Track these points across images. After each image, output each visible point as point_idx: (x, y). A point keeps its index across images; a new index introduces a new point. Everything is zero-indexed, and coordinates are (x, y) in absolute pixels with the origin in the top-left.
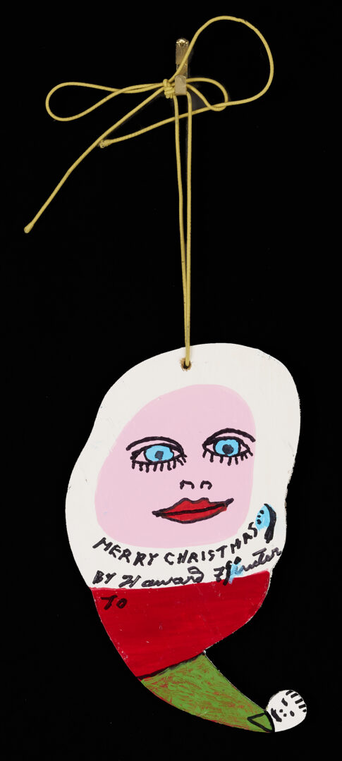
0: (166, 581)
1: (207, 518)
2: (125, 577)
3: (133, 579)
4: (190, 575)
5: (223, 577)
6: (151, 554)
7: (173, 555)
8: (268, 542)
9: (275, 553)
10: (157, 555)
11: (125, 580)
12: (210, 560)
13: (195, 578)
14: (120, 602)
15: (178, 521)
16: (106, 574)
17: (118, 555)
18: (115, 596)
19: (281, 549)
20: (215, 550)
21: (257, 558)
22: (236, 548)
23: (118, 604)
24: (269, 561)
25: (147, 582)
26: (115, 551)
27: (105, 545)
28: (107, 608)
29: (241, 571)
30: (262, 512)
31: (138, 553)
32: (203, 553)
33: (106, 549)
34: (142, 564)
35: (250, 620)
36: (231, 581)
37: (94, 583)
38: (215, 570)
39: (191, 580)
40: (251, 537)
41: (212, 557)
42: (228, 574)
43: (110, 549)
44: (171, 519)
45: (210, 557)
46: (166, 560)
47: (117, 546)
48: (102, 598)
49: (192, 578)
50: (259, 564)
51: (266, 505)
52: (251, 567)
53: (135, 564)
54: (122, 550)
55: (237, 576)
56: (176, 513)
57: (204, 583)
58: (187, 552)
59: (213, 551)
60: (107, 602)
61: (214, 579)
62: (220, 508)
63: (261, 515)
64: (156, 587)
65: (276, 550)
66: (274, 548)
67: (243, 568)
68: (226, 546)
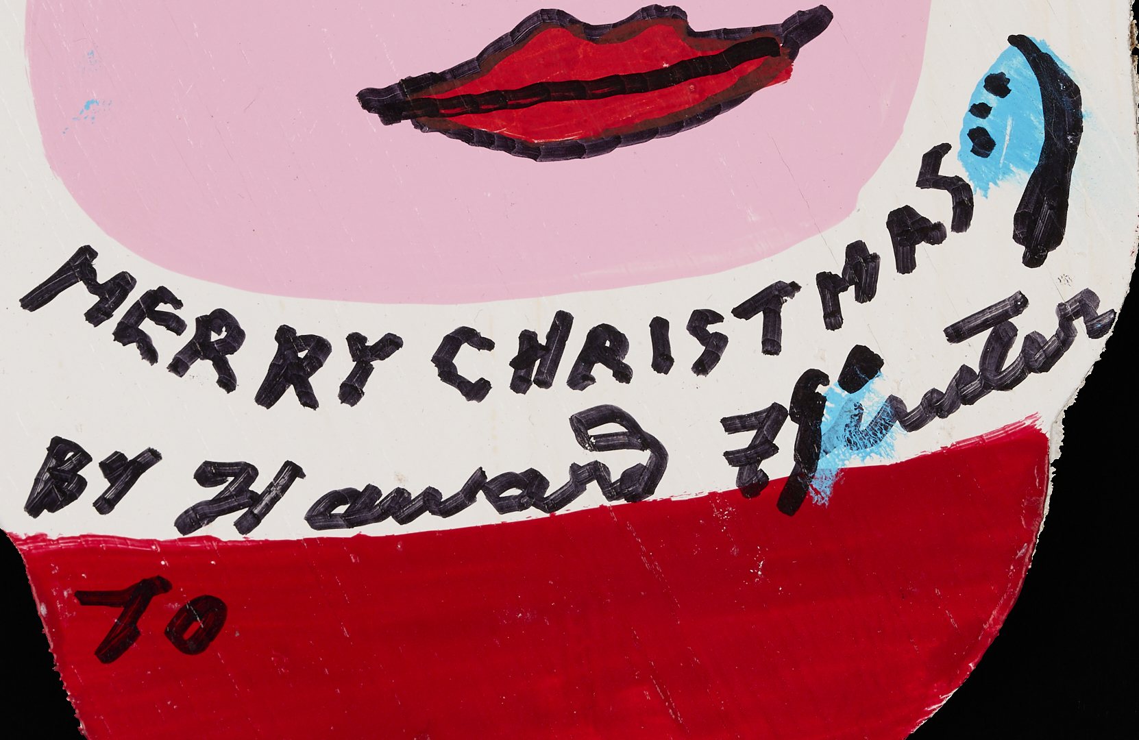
0: (448, 491)
1: (675, 127)
2: (208, 474)
3: (258, 487)
4: (585, 457)
5: (779, 466)
6: (355, 341)
7: (487, 345)
8: (1034, 259)
9: (1079, 324)
10: (391, 344)
11: (211, 493)
12: (702, 367)
13: (615, 476)
14: (184, 618)
15: (507, 145)
16: (99, 454)
17: (168, 344)
18: (157, 585)
19: (1112, 299)
20: (725, 310)
21: (972, 351)
22: (847, 298)
23: (177, 630)
24: (1045, 367)
25: (336, 498)
26: (148, 326)
27: (94, 287)
28: (111, 650)
29: (880, 427)
30: (997, 84)
31: (285, 335)
32: (659, 328)
33: (96, 316)
34: (308, 399)
35: (936, 707)
36: (822, 484)
37: (34, 508)
38: (732, 425)
39: (593, 487)
40: (934, 234)
41: (713, 349)
42: (808, 449)
43: (120, 313)
44: (468, 136)
45: (697, 349)
46: (448, 373)
47: (162, 294)
48: (85, 598)
49: (597, 472)
50: (986, 388)
51: (1019, 42)
52: (936, 405)
53: (268, 395)
54: (189, 315)
55: (856, 460)
56: (499, 100)
57: (667, 502)
58: (563, 322)
59: (718, 318)
60: (112, 616)
61: (726, 479)
62: (750, 67)
63: (991, 100)
64: (389, 527)
65: (1084, 304)
66: (1069, 293)
67: (896, 411)
68: (794, 288)
